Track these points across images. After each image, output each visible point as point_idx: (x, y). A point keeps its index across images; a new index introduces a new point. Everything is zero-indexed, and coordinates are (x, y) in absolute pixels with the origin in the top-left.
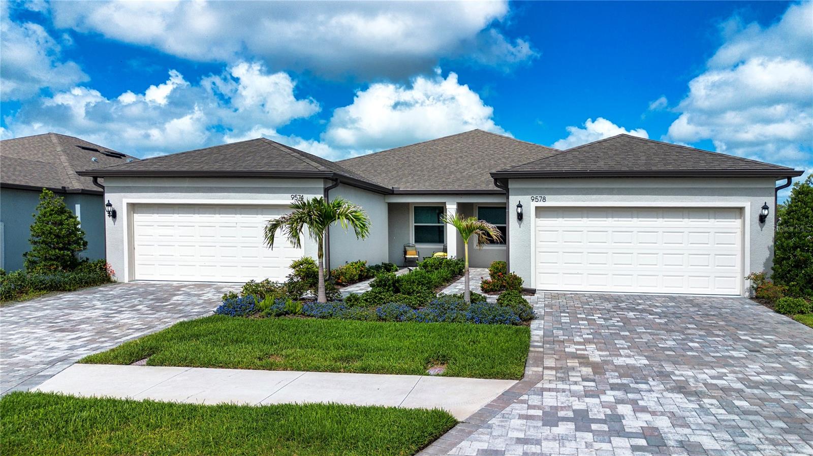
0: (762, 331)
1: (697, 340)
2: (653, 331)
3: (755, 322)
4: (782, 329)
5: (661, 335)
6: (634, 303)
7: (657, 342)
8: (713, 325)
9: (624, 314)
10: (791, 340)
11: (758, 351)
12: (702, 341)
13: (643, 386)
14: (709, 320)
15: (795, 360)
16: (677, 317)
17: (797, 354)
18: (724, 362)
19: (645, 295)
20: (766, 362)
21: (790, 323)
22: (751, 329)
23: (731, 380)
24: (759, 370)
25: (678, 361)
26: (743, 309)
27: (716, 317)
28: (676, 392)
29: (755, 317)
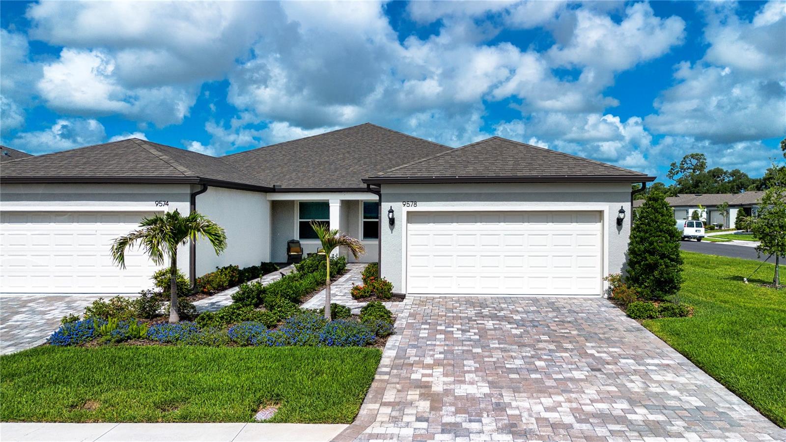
0: (609, 342)
1: (545, 357)
2: (506, 346)
3: (605, 330)
4: (630, 338)
5: (512, 352)
6: (497, 308)
7: (506, 362)
8: (565, 335)
9: (483, 324)
10: (633, 353)
11: (599, 370)
12: (550, 357)
13: (475, 426)
14: (563, 329)
15: (632, 381)
16: (534, 326)
17: (636, 372)
18: (563, 387)
19: (510, 298)
20: (603, 385)
21: (638, 330)
22: (600, 339)
23: (564, 412)
24: (594, 396)
25: (519, 388)
26: (599, 313)
27: (571, 325)
28: (505, 433)
29: (607, 324)
